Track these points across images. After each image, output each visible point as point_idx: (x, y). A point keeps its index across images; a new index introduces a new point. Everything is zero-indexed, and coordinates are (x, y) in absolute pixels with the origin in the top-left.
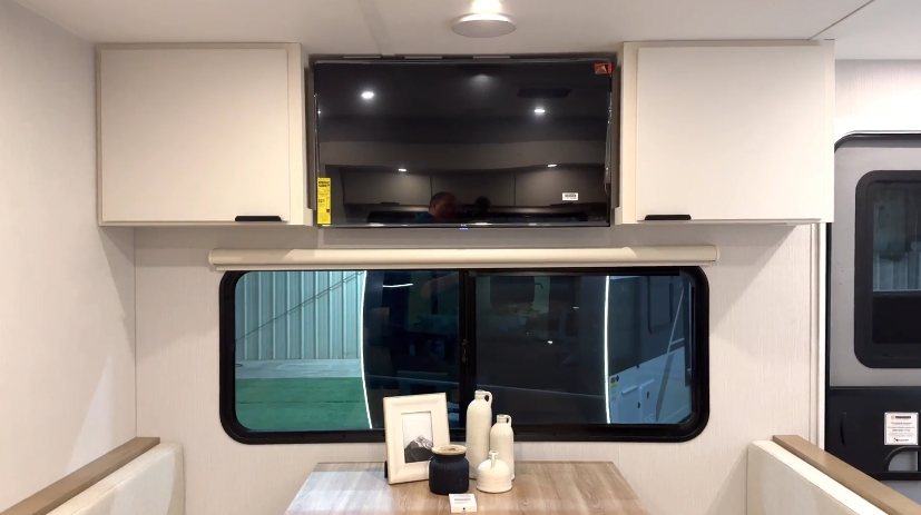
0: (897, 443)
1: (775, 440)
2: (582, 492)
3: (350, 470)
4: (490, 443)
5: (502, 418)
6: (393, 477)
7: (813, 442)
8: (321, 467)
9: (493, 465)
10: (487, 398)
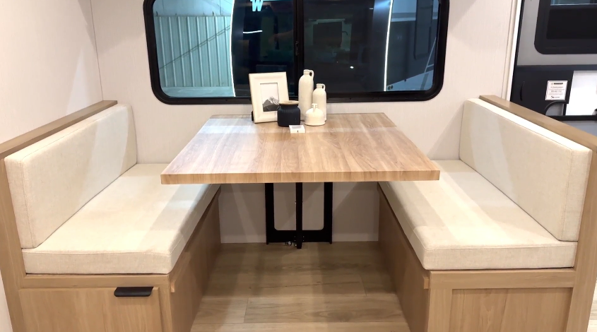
0: (552, 99)
1: (481, 98)
2: (364, 124)
3: (232, 118)
4: (312, 99)
5: (319, 85)
6: (256, 120)
7: (503, 97)
8: (214, 117)
9: (314, 111)
10: (311, 74)
